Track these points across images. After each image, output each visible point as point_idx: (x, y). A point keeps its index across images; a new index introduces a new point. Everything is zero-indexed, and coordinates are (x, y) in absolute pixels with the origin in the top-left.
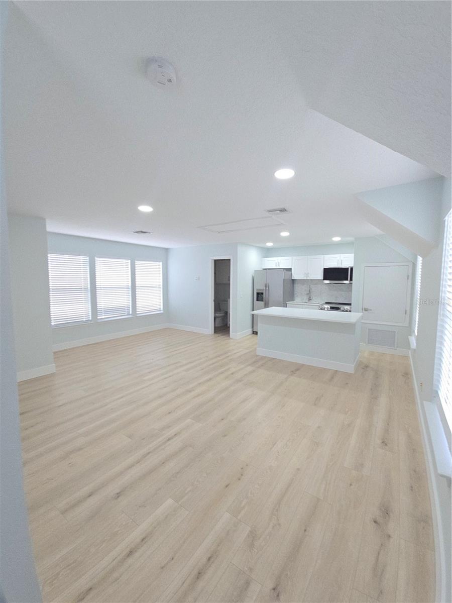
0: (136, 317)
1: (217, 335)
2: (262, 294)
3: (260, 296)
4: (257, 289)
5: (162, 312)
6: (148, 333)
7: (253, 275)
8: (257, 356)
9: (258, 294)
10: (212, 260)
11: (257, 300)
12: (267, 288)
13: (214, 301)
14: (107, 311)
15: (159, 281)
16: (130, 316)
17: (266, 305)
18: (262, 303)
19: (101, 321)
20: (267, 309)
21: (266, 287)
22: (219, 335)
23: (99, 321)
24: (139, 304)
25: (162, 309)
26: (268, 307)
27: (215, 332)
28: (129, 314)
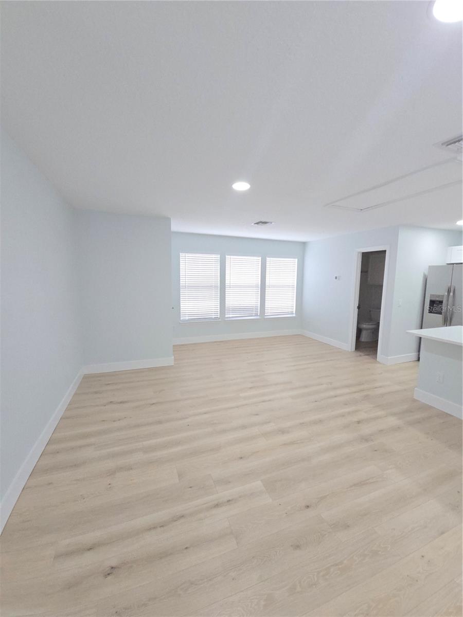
0: (264, 319)
1: (359, 353)
2: (441, 302)
3: (435, 305)
4: (431, 295)
5: (294, 315)
6: (275, 337)
7: (426, 273)
8: (414, 401)
9: (432, 303)
10: (359, 252)
11: (430, 312)
12: (451, 294)
13: (359, 307)
14: (235, 310)
15: (293, 280)
16: (258, 317)
17: (448, 321)
18: (439, 317)
19: (228, 319)
20: (448, 328)
21: (449, 292)
22: (361, 354)
23: (226, 319)
24: (268, 304)
25: (294, 312)
26: (450, 325)
27: (356, 349)
28: (256, 315)
